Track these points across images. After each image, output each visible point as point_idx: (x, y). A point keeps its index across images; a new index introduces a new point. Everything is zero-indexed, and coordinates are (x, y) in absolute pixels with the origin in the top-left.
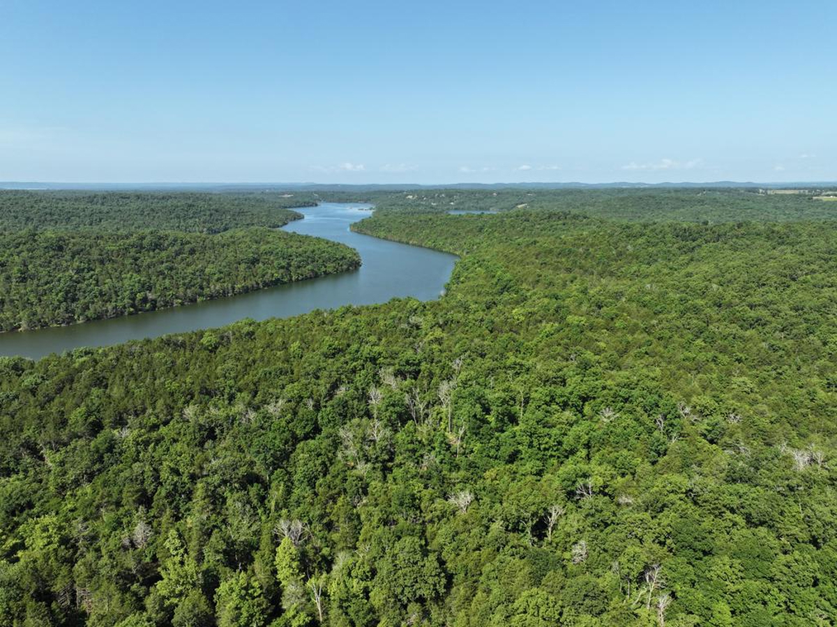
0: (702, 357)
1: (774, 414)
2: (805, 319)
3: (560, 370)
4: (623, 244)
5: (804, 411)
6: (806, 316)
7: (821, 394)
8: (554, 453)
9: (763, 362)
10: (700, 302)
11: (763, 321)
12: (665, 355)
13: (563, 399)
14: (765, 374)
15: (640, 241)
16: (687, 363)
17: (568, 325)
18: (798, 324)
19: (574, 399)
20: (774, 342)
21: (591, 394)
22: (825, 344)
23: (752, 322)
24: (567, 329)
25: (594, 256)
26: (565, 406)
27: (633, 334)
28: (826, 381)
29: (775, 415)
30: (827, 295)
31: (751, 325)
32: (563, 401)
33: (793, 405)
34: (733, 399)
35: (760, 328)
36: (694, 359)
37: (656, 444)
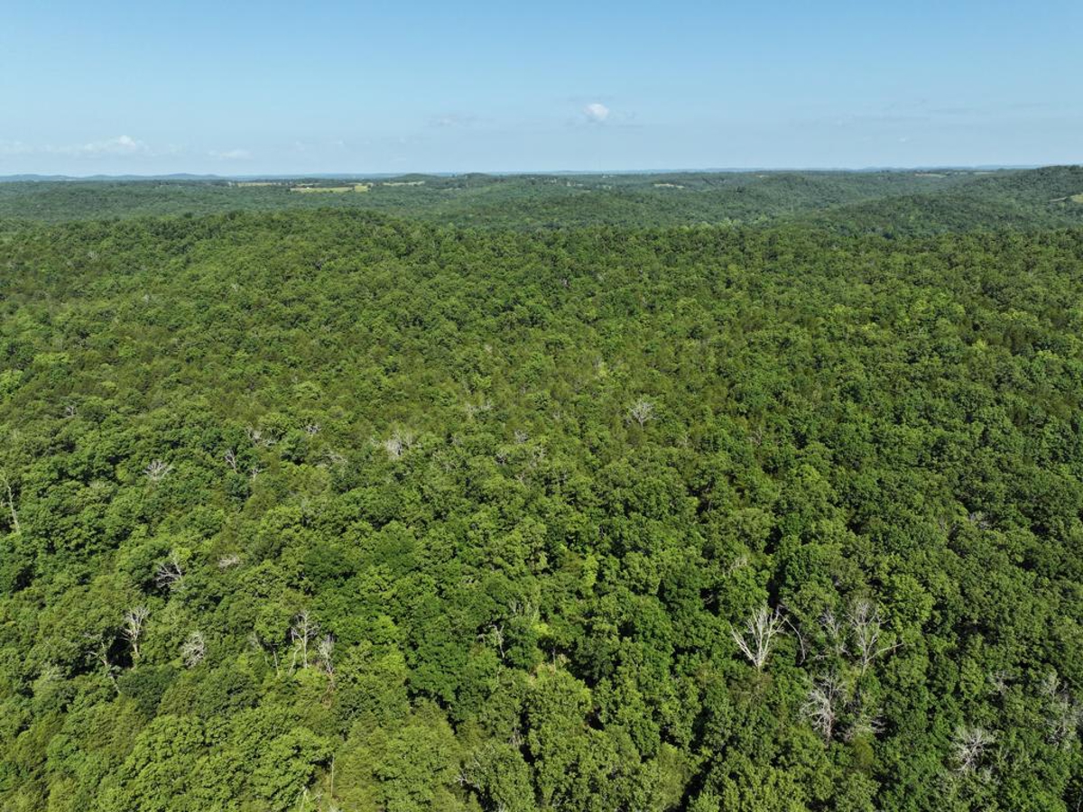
0: (250, 370)
1: (350, 412)
2: (345, 307)
3: (56, 433)
4: (80, 251)
5: (375, 401)
6: (344, 303)
7: (385, 380)
8: (94, 547)
9: (318, 362)
10: (224, 307)
11: (304, 318)
12: (204, 378)
13: (80, 468)
14: (325, 375)
15: (105, 243)
16: (235, 382)
17: (41, 368)
18: (340, 313)
19: (98, 463)
20: (323, 337)
21: (121, 452)
22: (371, 330)
23: (293, 320)
24: (42, 375)
25: (36, 273)
26: (86, 478)
27: (149, 361)
28: (383, 368)
29: (351, 414)
30: (356, 279)
31: (292, 324)
32: (83, 472)
33: (365, 398)
34: (303, 408)
35: (302, 324)
36: (242, 375)
37: (236, 485)
